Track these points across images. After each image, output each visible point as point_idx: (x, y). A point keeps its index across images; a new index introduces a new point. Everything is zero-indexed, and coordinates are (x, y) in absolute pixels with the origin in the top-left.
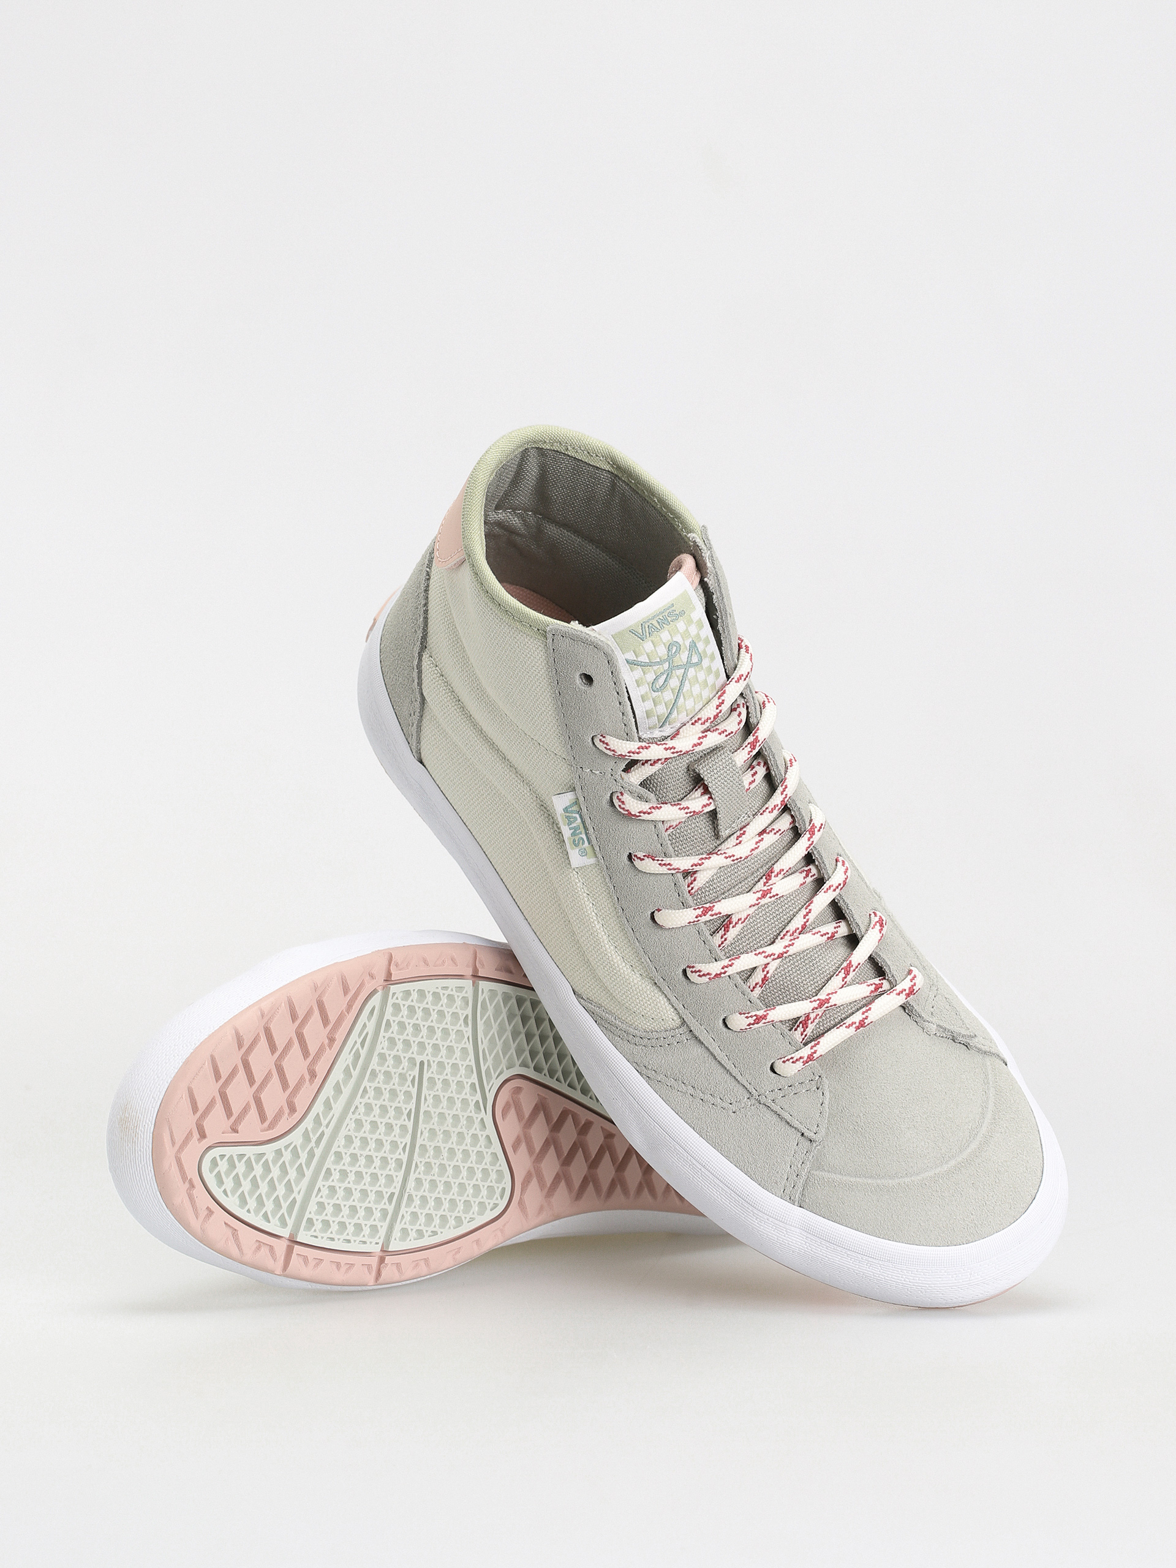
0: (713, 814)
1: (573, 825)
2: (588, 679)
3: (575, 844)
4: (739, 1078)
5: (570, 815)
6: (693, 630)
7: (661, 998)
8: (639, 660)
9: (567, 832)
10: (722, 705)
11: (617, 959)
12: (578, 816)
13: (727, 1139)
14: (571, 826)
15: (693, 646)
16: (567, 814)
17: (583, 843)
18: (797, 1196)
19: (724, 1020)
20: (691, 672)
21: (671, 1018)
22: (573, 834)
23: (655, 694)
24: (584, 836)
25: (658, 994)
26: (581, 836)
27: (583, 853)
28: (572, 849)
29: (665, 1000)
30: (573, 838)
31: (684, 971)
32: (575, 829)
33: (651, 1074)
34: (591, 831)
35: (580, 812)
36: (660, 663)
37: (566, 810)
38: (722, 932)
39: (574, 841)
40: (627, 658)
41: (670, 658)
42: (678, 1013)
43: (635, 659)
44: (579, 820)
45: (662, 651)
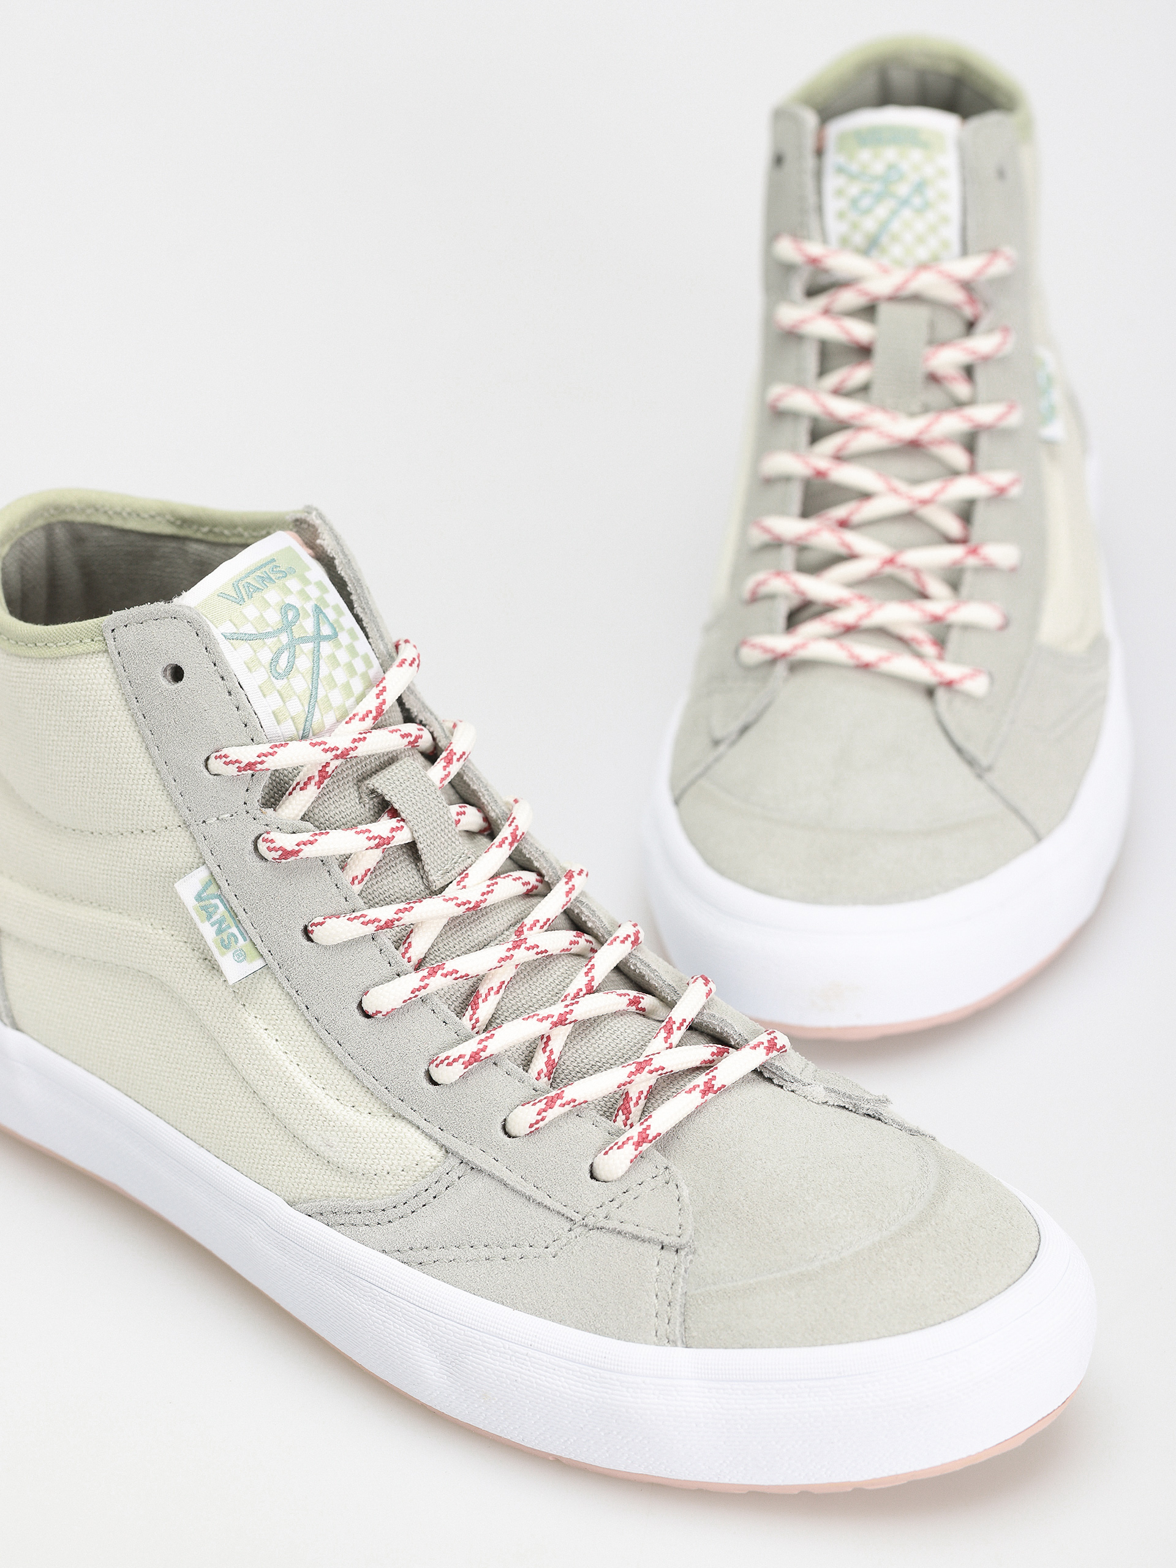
0: (412, 849)
1: (215, 918)
2: (177, 674)
3: (225, 946)
4: (548, 1202)
5: (207, 902)
6: (313, 592)
7: (405, 1130)
8: (242, 632)
9: (208, 931)
10: (384, 693)
11: (330, 1105)
12: (217, 901)
13: (554, 1295)
14: (212, 920)
15: (318, 611)
16: (203, 904)
17: (236, 941)
18: (677, 1332)
19: (504, 1127)
20: (326, 648)
21: (426, 1152)
22: (220, 931)
23: (280, 684)
24: (234, 930)
25: (400, 1126)
26: (230, 931)
27: (241, 957)
28: (223, 954)
29: (413, 1130)
30: (220, 937)
31: (428, 1075)
32: (220, 922)
33: (424, 1255)
34: (242, 915)
35: (221, 897)
36: (275, 633)
37: (199, 898)
38: (470, 1012)
39: (223, 941)
40: (222, 631)
41: (287, 626)
42: (436, 1141)
43: (235, 630)
44: (222, 908)
45: (273, 618)
